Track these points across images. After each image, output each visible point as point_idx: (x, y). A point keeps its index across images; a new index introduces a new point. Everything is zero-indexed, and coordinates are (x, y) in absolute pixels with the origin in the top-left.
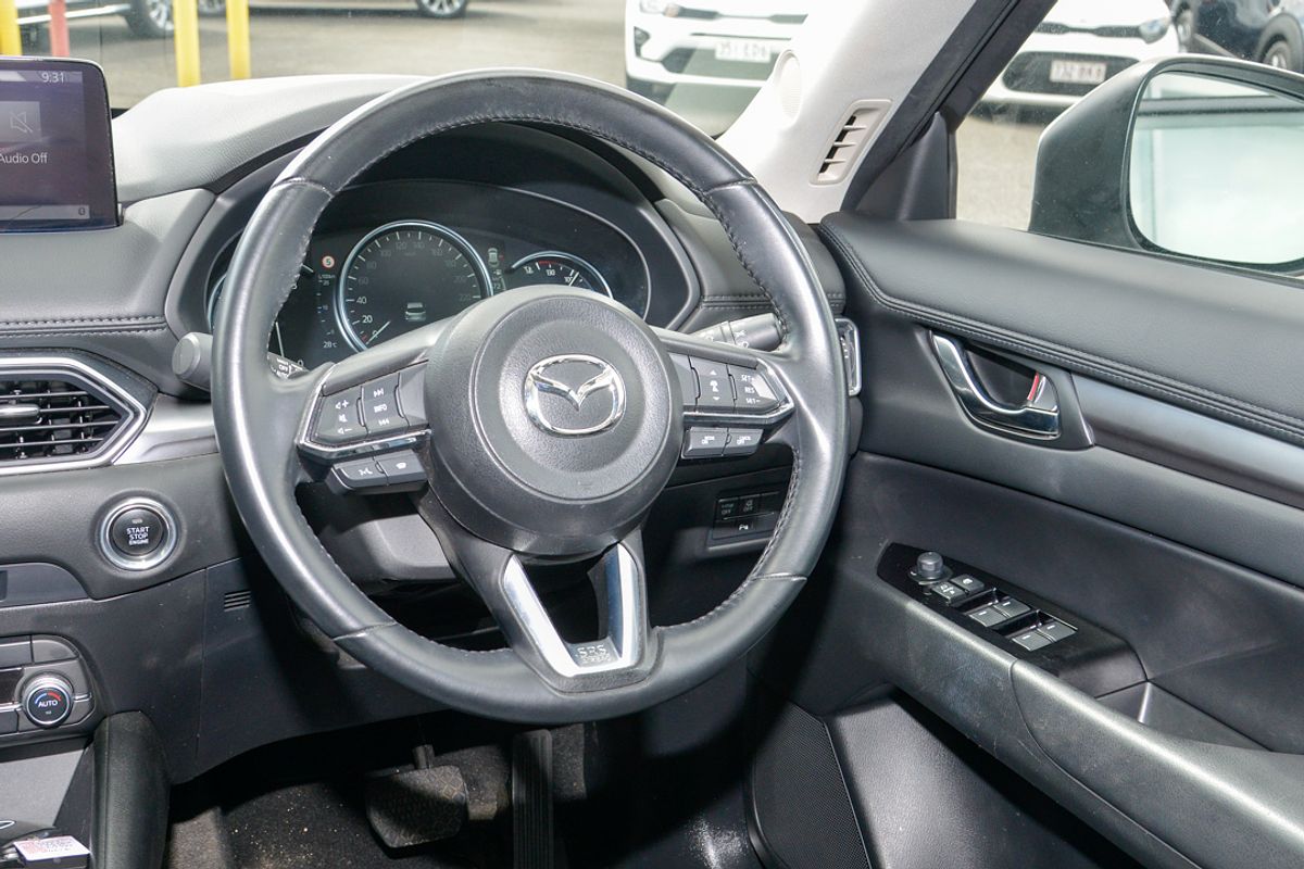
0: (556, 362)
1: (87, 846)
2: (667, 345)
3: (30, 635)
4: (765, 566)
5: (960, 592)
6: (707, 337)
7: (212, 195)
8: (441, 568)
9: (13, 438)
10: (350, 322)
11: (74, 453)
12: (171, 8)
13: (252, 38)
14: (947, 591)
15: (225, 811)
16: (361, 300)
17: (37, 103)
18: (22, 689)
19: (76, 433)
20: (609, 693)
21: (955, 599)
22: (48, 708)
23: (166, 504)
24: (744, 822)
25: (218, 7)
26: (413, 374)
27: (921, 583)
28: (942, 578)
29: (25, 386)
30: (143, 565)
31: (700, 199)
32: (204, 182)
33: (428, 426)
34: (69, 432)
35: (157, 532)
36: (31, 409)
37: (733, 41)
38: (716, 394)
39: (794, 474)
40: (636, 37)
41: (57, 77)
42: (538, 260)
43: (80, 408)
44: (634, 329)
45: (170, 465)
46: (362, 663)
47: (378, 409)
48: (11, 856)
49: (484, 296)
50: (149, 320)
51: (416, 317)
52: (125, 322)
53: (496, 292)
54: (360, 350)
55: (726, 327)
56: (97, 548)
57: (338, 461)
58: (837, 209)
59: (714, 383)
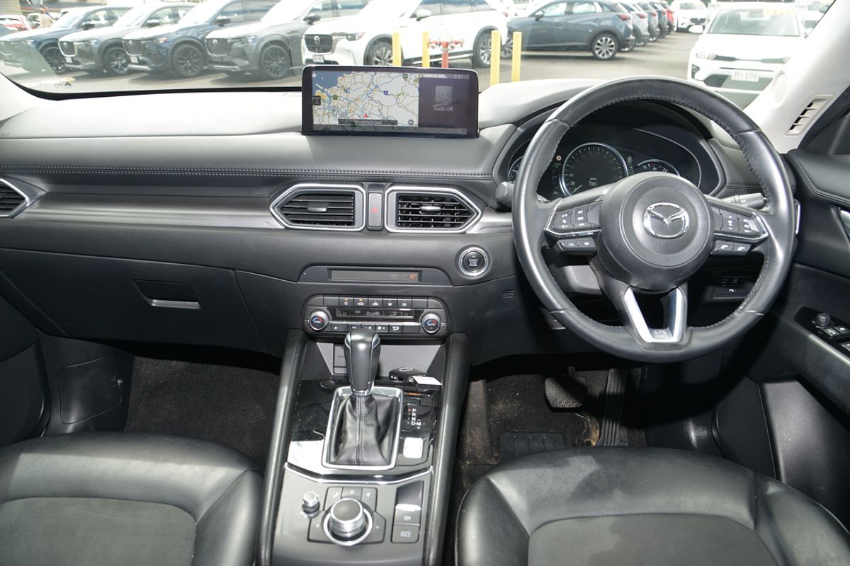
0: (661, 205)
1: (440, 382)
2: (710, 203)
3: (427, 297)
4: (745, 306)
5: (838, 334)
6: (728, 200)
7: (515, 127)
8: (596, 290)
9: (429, 219)
10: (566, 184)
11: (451, 227)
12: (490, 55)
13: (521, 68)
14: (831, 332)
15: (487, 382)
16: (571, 175)
17: (451, 87)
18: (422, 318)
19: (453, 219)
20: (666, 352)
21: (834, 336)
22: (432, 326)
23: (485, 251)
24: (710, 425)
25: (508, 55)
26: (596, 205)
27: (817, 327)
28: (829, 326)
29: (436, 199)
30: (475, 274)
31: (733, 138)
32: (512, 121)
33: (599, 228)
34: (449, 219)
35: (481, 262)
36: (438, 208)
37: (740, 71)
38: (731, 227)
39: (763, 267)
40: (693, 69)
41: (459, 77)
42: (650, 163)
43: (455, 209)
44: (696, 194)
45: (488, 235)
46: (564, 326)
47: (579, 219)
48: (411, 381)
49: (624, 176)
50: (486, 176)
51: (593, 184)
52: (477, 176)
53: (629, 175)
54: (568, 196)
55: (737, 197)
56: (457, 266)
57: (560, 239)
58: (796, 147)
59: (730, 222)
